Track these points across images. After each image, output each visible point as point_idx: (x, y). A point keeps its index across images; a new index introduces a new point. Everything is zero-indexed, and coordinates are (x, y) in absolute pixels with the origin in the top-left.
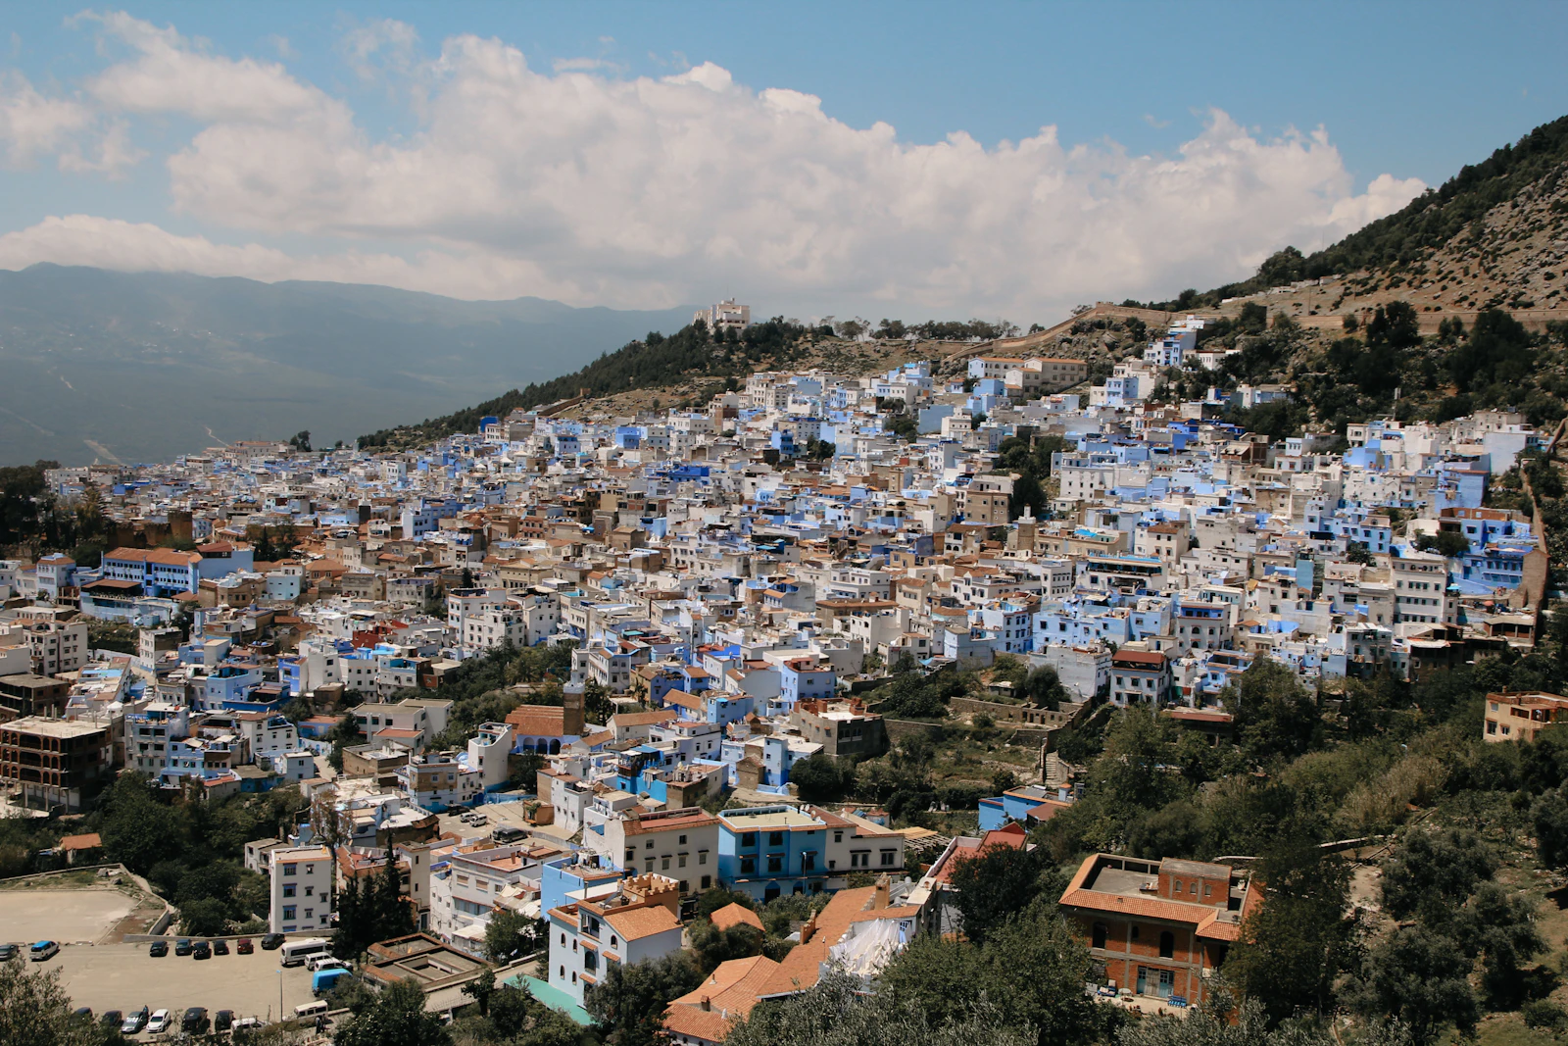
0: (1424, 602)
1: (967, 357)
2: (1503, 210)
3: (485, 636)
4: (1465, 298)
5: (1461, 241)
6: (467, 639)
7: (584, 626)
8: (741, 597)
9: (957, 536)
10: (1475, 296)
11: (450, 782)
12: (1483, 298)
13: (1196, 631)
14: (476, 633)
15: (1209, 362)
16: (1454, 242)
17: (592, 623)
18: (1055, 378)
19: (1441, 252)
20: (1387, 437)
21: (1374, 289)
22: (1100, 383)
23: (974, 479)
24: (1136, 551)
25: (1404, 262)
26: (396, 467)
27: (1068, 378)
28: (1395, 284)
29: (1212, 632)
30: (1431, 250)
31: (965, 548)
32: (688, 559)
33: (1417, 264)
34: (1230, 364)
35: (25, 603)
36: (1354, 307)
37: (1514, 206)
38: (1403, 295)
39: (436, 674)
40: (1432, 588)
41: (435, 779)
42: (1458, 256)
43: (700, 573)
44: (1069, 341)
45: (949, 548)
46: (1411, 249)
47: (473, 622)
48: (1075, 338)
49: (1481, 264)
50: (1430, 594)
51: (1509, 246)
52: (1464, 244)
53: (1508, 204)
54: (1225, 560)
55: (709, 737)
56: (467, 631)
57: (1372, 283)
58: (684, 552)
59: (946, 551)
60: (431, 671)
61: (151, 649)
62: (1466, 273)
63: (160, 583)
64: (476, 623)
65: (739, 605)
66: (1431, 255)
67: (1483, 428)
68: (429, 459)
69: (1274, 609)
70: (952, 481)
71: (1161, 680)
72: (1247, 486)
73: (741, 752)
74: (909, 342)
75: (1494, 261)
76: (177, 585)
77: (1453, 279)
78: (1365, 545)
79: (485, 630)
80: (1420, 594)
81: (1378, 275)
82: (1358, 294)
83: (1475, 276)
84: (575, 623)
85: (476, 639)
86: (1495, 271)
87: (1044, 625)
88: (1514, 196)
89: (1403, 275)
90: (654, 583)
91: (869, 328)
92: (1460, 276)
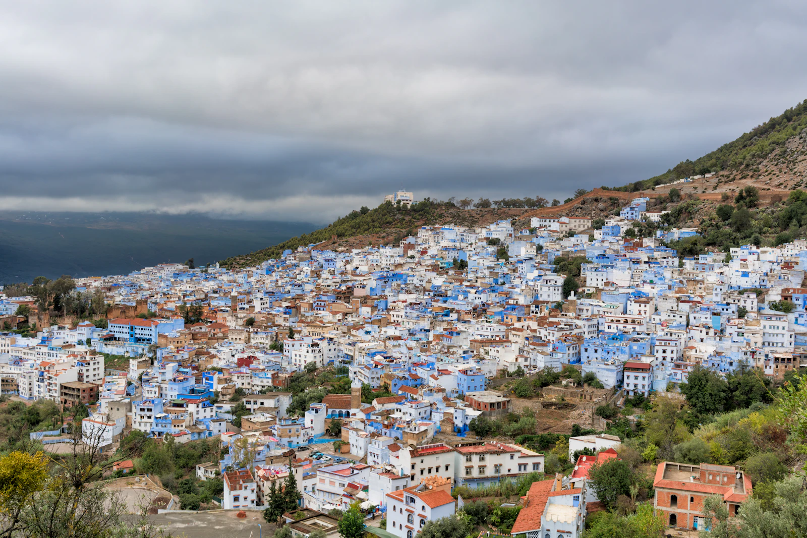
0: (777, 335)
1: (529, 216)
2: (795, 140)
3: (303, 359)
4: (781, 184)
5: (776, 155)
6: (293, 361)
7: (352, 354)
8: (431, 339)
9: (537, 307)
10: (787, 182)
11: (297, 433)
12: (791, 184)
13: (664, 352)
14: (298, 358)
15: (655, 217)
16: (771, 156)
17: (357, 353)
18: (575, 226)
19: (766, 161)
20: (750, 253)
21: (734, 179)
22: (599, 228)
23: (543, 277)
24: (628, 312)
25: (747, 166)
26: (242, 276)
27: (582, 226)
28: (744, 177)
29: (672, 352)
30: (761, 160)
31: (541, 312)
32: (400, 319)
33: (755, 167)
34: (666, 218)
35: (70, 346)
36: (724, 189)
37: (801, 138)
38: (749, 183)
39: (280, 379)
40: (781, 328)
41: (290, 432)
42: (776, 163)
43: (408, 326)
44: (581, 208)
45: (533, 312)
46: (751, 160)
47: (296, 352)
48: (584, 206)
49: (787, 167)
50: (780, 331)
51: (800, 158)
52: (777, 157)
53: (798, 137)
54: (674, 316)
55: (425, 409)
56: (294, 357)
57: (732, 177)
58: (398, 316)
59: (531, 314)
60: (278, 377)
61: (136, 368)
62: (780, 172)
63: (137, 336)
64: (298, 353)
65: (431, 342)
66: (761, 162)
67: (799, 248)
68: (259, 271)
69: (702, 340)
70: (532, 278)
71: (649, 377)
72: (681, 279)
73: (442, 415)
74: (494, 209)
75: (794, 165)
76: (146, 337)
77: (774, 174)
78: (744, 307)
79: (303, 357)
80: (776, 331)
81: (735, 172)
82: (726, 182)
83: (785, 173)
84: (347, 352)
85: (298, 361)
86: (796, 170)
87: (586, 350)
88: (800, 133)
89: (748, 173)
90: (385, 332)
91: (473, 203)
92: (778, 173)
